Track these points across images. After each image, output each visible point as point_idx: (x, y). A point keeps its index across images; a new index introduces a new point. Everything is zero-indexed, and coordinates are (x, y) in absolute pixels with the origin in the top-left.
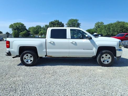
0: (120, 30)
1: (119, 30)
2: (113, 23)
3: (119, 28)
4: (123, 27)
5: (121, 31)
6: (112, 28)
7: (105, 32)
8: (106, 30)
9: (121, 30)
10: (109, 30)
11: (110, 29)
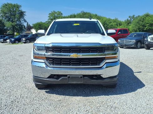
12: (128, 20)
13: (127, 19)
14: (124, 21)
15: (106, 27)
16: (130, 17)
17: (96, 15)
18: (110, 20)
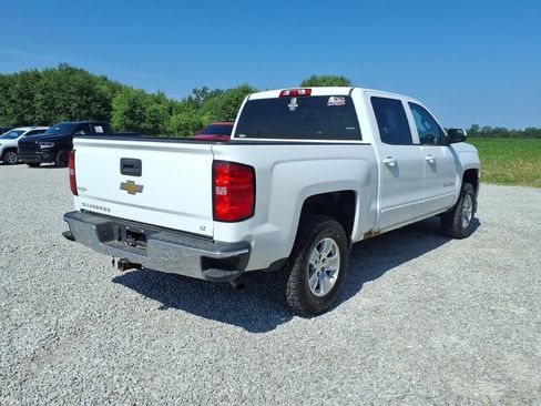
0: (81, 107)
1: (75, 105)
2: (40, 71)
3: (72, 97)
4: (90, 92)
5: (84, 112)
6: (43, 93)
7: (10, 110)
8: (13, 101)
9: (84, 107)
10: (26, 101)
11: (30, 97)
12: (190, 99)
13: (187, 96)
14: (180, 101)
15: (140, 113)
16: (195, 91)
17: (106, 79)
18: (142, 94)
